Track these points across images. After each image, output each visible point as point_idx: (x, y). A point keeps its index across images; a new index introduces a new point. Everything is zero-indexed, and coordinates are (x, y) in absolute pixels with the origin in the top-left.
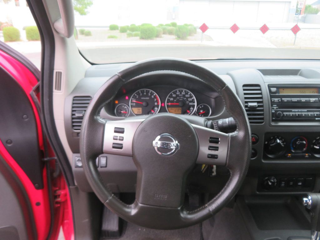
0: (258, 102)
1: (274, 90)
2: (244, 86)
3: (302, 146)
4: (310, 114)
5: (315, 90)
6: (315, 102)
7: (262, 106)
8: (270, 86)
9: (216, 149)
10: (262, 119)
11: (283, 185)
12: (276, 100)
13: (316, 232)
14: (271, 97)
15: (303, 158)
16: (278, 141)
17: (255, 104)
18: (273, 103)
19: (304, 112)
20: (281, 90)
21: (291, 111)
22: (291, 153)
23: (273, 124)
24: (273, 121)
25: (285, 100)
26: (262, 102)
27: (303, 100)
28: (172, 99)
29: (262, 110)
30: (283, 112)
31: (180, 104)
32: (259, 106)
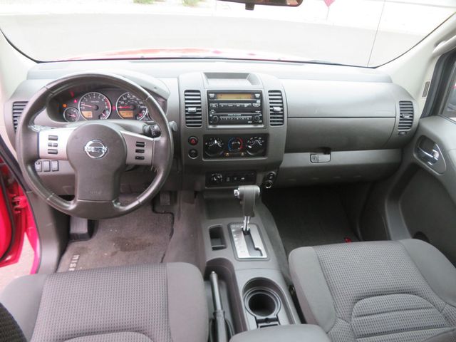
0: (197, 107)
1: (212, 95)
2: (186, 91)
3: (237, 146)
4: (243, 117)
5: (250, 96)
6: (248, 106)
7: (200, 111)
8: (209, 92)
9: (143, 151)
10: (201, 122)
11: (228, 180)
12: (214, 105)
13: (246, 217)
14: (209, 102)
15: (239, 156)
16: (216, 142)
17: (194, 109)
18: (210, 109)
19: (238, 116)
20: (219, 96)
21: (227, 115)
22: (229, 152)
23: (211, 127)
24: (210, 124)
25: (222, 105)
26: (200, 107)
27: (238, 105)
28: (122, 103)
29: (200, 115)
30: (219, 116)
31: (131, 107)
32: (197, 111)
